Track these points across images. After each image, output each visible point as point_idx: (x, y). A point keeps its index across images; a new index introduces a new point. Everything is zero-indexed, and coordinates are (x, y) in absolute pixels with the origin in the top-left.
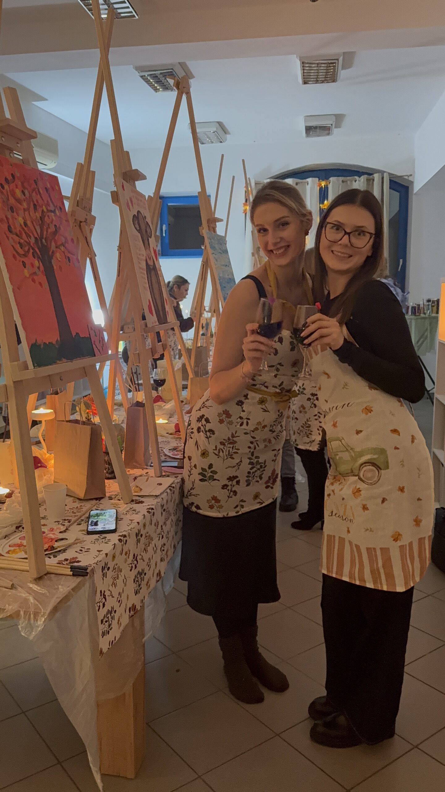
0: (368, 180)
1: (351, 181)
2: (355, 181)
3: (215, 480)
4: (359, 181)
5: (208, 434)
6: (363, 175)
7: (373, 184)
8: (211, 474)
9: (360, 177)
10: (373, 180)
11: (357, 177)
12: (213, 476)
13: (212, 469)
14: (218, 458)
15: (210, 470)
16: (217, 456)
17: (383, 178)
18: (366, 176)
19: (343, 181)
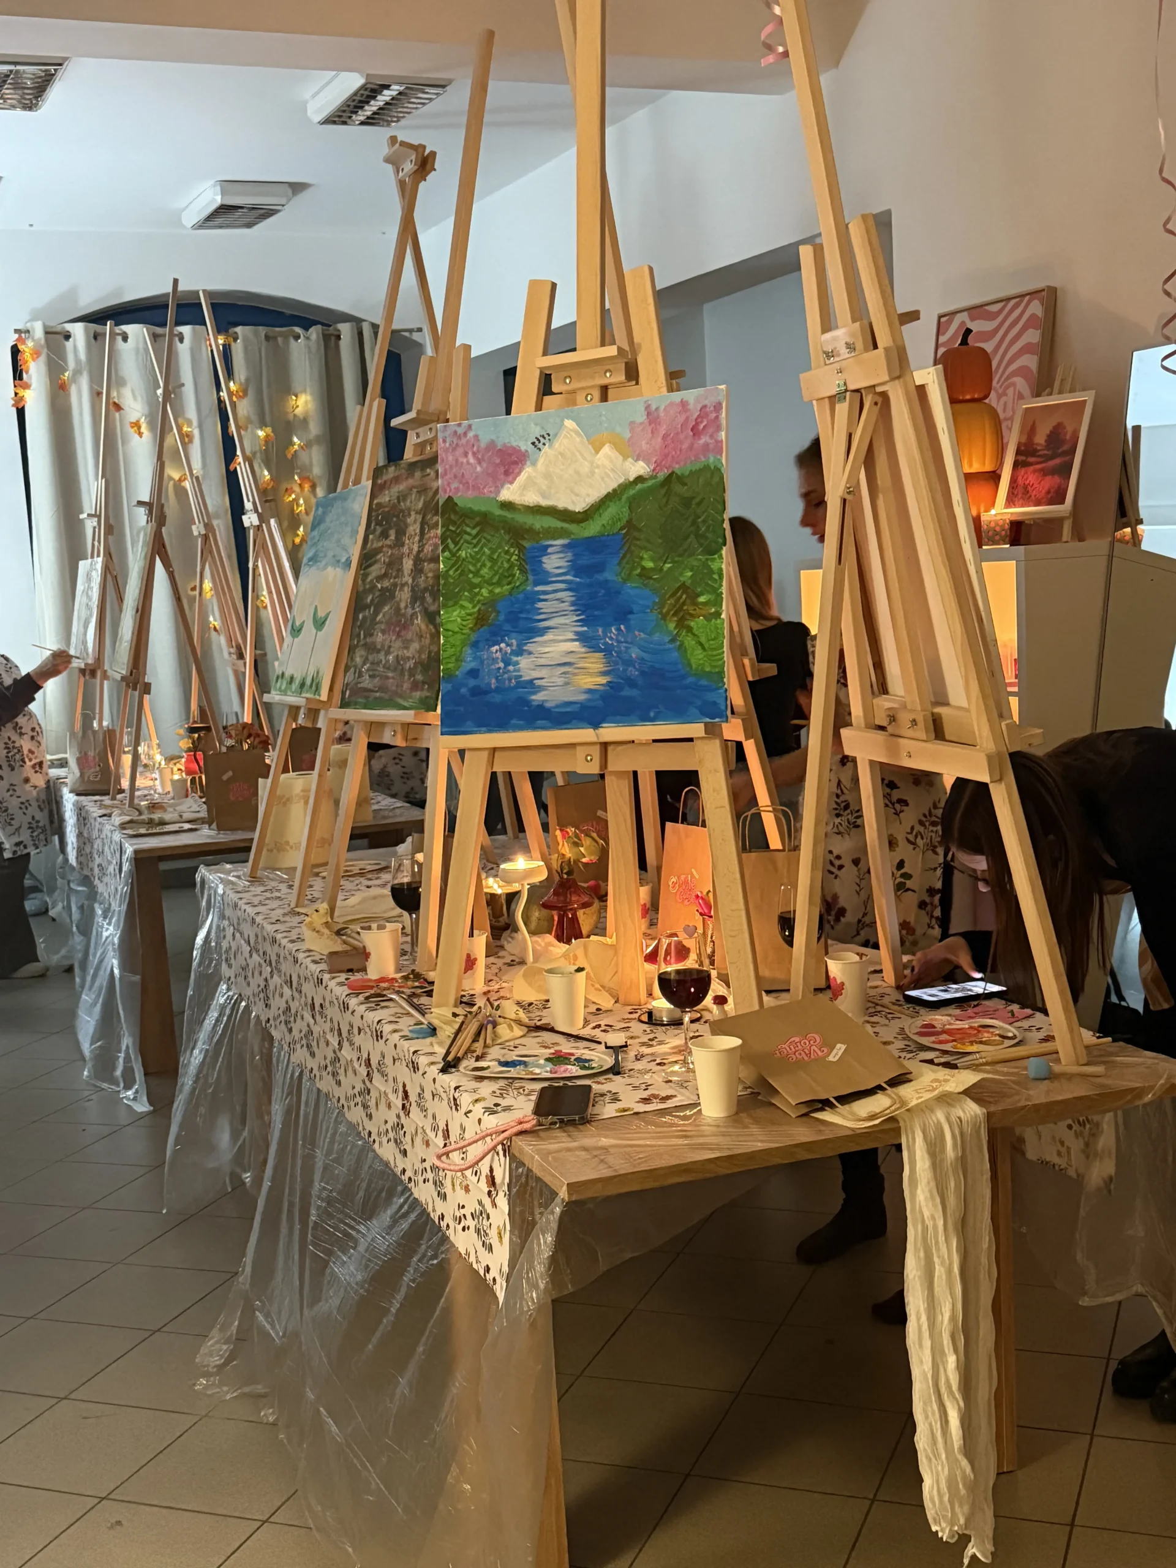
0: (326, 337)
1: (286, 337)
2: (297, 337)
3: (908, 890)
4: (308, 338)
5: (897, 806)
6: (315, 324)
7: (337, 347)
8: (902, 880)
9: (306, 329)
10: (338, 337)
11: (298, 330)
12: (905, 883)
13: (903, 871)
14: (914, 849)
15: (900, 872)
16: (912, 846)
17: (360, 334)
18: (319, 327)
19: (267, 338)
